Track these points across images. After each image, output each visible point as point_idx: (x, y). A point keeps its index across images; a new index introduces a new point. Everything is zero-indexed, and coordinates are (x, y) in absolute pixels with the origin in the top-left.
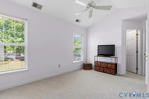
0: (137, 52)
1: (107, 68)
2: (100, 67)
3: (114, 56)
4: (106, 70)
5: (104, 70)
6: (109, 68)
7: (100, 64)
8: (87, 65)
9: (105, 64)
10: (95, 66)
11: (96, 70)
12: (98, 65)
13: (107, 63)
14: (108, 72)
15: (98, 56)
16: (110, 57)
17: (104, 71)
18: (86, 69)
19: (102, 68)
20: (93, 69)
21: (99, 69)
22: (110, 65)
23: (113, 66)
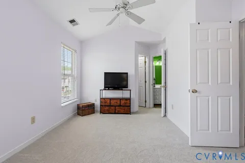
0: (146, 82)
1: (120, 106)
3: (127, 88)
4: (118, 110)
5: (115, 109)
6: (123, 106)
7: (109, 101)
8: (86, 107)
9: (116, 101)
10: (101, 106)
11: (102, 112)
12: (106, 104)
13: (120, 99)
14: (122, 111)
15: (105, 89)
16: (122, 90)
17: (116, 112)
18: (85, 115)
19: (112, 107)
20: (97, 112)
21: (107, 110)
22: (123, 102)
23: (128, 102)
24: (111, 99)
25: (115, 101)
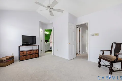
1: (33, 54)
2: (27, 55)
3: (36, 44)
4: (32, 56)
7: (26, 52)
12: (24, 55)
14: (34, 57)
17: (31, 58)
19: (28, 56)
20: (17, 61)
21: (25, 58)
22: (34, 52)
23: (37, 51)
24: (27, 51)
25: (30, 52)
